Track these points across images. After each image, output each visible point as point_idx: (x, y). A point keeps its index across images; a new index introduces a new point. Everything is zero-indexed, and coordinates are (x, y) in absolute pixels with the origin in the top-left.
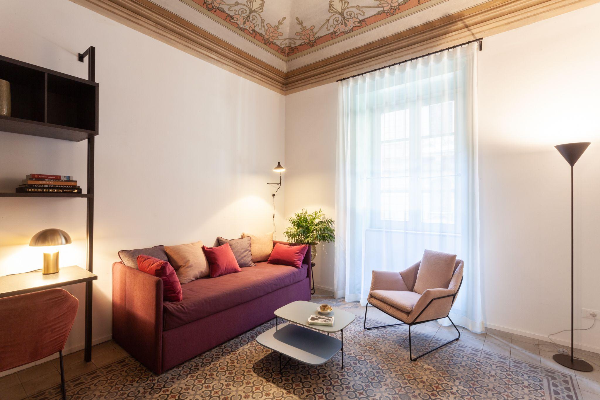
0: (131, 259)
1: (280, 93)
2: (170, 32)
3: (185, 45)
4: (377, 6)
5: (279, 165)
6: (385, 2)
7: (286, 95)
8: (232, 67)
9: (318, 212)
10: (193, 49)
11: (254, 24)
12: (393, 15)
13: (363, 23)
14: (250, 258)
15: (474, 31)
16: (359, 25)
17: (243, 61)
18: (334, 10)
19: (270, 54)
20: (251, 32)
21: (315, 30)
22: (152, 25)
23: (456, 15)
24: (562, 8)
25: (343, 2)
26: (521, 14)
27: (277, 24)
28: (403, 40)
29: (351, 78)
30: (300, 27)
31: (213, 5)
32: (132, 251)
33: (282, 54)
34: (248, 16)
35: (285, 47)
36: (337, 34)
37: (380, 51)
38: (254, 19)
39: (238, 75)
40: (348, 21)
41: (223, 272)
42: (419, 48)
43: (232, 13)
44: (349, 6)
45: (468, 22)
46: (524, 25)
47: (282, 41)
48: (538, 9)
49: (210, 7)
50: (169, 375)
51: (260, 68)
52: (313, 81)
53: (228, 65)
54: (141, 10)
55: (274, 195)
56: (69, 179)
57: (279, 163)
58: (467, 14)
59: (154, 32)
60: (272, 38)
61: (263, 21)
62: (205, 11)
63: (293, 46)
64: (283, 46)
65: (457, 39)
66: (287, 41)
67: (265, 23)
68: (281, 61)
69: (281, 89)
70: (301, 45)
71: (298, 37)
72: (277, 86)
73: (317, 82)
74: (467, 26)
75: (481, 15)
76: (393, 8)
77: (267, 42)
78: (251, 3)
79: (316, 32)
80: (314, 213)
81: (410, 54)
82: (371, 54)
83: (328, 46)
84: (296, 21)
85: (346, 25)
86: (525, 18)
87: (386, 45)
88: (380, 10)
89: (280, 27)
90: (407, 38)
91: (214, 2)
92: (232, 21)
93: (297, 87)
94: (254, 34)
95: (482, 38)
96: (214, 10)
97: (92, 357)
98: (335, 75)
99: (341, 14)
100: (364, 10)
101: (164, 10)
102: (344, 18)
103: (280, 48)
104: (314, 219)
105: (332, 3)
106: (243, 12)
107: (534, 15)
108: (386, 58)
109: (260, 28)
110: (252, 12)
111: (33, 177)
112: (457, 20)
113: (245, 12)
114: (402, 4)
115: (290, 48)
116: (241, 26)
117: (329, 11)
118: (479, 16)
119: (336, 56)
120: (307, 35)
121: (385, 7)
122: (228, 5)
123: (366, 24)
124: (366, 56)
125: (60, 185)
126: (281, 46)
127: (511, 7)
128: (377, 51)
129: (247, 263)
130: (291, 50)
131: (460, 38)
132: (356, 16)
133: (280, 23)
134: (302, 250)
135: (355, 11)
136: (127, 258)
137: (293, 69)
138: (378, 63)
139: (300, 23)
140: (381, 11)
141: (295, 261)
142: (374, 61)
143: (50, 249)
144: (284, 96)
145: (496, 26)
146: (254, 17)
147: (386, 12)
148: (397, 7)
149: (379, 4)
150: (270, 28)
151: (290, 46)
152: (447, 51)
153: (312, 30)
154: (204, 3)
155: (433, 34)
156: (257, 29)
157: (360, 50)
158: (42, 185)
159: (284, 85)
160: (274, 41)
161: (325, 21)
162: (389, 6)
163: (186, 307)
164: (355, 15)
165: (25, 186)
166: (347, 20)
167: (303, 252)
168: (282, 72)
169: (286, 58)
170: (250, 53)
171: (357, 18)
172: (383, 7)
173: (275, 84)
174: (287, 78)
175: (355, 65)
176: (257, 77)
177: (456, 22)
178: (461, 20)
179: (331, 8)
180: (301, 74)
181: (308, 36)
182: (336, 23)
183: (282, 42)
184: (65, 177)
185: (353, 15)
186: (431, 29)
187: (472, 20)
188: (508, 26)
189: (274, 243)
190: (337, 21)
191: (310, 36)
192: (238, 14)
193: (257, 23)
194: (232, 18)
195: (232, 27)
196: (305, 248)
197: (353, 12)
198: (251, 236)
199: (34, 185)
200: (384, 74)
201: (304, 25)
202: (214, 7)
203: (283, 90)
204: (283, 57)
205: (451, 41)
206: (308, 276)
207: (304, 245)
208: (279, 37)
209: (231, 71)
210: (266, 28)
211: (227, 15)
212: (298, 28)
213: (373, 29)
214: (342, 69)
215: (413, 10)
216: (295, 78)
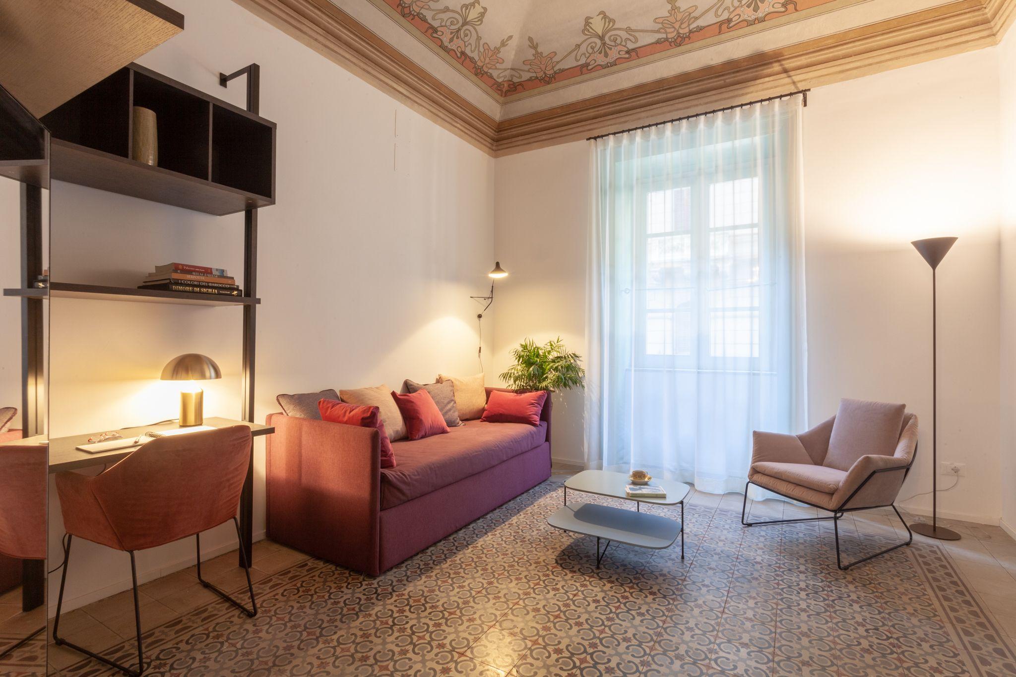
0: (298, 408)
1: (488, 154)
2: (344, 47)
3: (364, 70)
4: (658, 31)
5: (498, 267)
6: (670, 26)
7: (496, 157)
8: (425, 107)
9: (556, 342)
10: (374, 76)
11: (465, 42)
12: (680, 45)
13: (633, 54)
14: (456, 414)
15: (796, 78)
16: (627, 56)
17: (442, 99)
18: (591, 30)
19: (479, 91)
20: (459, 55)
21: (555, 59)
22: (320, 35)
23: (772, 53)
24: (915, 56)
25: (607, 20)
26: (861, 60)
27: (498, 45)
28: (692, 83)
29: (611, 136)
30: (534, 52)
31: (411, 9)
32: (296, 396)
33: (497, 91)
34: (459, 30)
35: (503, 81)
36: (590, 67)
37: (656, 98)
38: (466, 35)
39: (434, 122)
40: (610, 49)
41: (427, 431)
42: (714, 96)
43: (436, 24)
44: (615, 27)
45: (788, 64)
46: (864, 75)
47: (500, 71)
48: (883, 54)
49: (407, 11)
50: (391, 576)
51: (464, 112)
52: (544, 137)
53: (421, 105)
54: (308, 9)
55: (480, 316)
56: (222, 274)
57: (498, 264)
58: (787, 54)
59: (323, 45)
60: (487, 67)
61: (479, 38)
62: (398, 17)
63: (516, 80)
64: (500, 80)
65: (772, 88)
66: (507, 73)
67: (482, 43)
68: (494, 103)
69: (490, 148)
70: (530, 80)
71: (527, 68)
72: (485, 142)
73: (552, 138)
74: (785, 71)
75: (807, 56)
76: (682, 35)
77: (479, 73)
78: (467, 11)
79: (558, 62)
80: (549, 344)
81: (700, 104)
82: (642, 102)
83: (574, 84)
84: (528, 43)
85: (606, 55)
86: (865, 66)
87: (666, 90)
88: (661, 37)
89: (502, 50)
90: (698, 81)
91: (414, 4)
92: (435, 35)
93: (516, 146)
94: (462, 59)
95: (809, 90)
96: (411, 17)
97: (253, 560)
98: (581, 129)
99: (602, 38)
100: (637, 34)
101: (339, 11)
102: (604, 44)
103: (496, 83)
104: (549, 352)
105: (590, 21)
106: (452, 23)
107: (877, 63)
108: (665, 109)
109: (473, 49)
110: (465, 23)
111: (176, 268)
112: (773, 60)
113: (456, 22)
114: (695, 31)
115: (511, 83)
116: (446, 44)
117: (583, 32)
118: (803, 57)
119: (584, 101)
120: (541, 66)
121: (670, 33)
122: (433, 10)
123: (637, 54)
124: (633, 104)
125: (214, 283)
126: (497, 80)
127: (847, 48)
128: (650, 98)
129: (453, 420)
130: (512, 86)
131: (776, 87)
132: (624, 43)
133: (503, 44)
134: (540, 398)
135: (624, 35)
136: (292, 407)
137: (512, 116)
138: (652, 116)
139: (534, 47)
140: (661, 39)
141: (530, 415)
142: (645, 113)
143: (191, 386)
144: (493, 160)
145: (826, 73)
146: (467, 32)
147: (670, 40)
148: (687, 34)
149: (661, 28)
150: (487, 51)
151: (510, 81)
152: (759, 104)
153: (551, 59)
154: (400, 4)
155: (736, 79)
156: (468, 51)
157: (625, 94)
158: (191, 281)
159: (494, 140)
160: (490, 71)
161: (574, 47)
162: (675, 33)
163: (409, 475)
164: (622, 41)
165: (168, 281)
166: (608, 48)
167: (540, 402)
168: (493, 121)
169: (502, 99)
170: (453, 87)
171: (625, 46)
172: (666, 33)
173: (481, 138)
174: (500, 131)
175: (615, 116)
176: (458, 126)
177: (771, 63)
178: (779, 61)
179: (588, 27)
180: (526, 125)
181: (543, 67)
182: (590, 51)
183: (500, 74)
184: (217, 270)
185: (618, 41)
186: (736, 70)
187: (793, 62)
188: (842, 75)
189: (488, 392)
190: (593, 48)
191: (546, 67)
192: (446, 26)
193: (470, 42)
194: (435, 30)
195: (432, 45)
196: (544, 395)
197: (619, 36)
198: (453, 380)
199: (181, 280)
200: (664, 132)
201: (539, 50)
202: (413, 13)
203: (493, 150)
204: (498, 97)
205: (763, 90)
206: (548, 439)
207: (540, 393)
208: (498, 66)
209: (424, 115)
210: (482, 50)
211: (429, 25)
212: (530, 54)
213: (647, 64)
214: (594, 121)
215: (708, 41)
216: (514, 132)
